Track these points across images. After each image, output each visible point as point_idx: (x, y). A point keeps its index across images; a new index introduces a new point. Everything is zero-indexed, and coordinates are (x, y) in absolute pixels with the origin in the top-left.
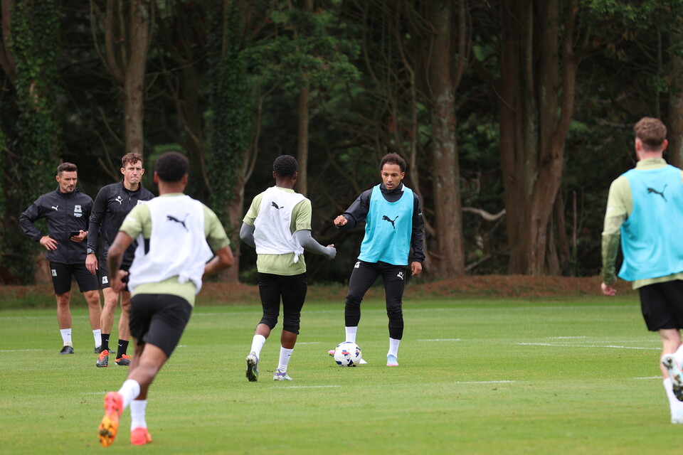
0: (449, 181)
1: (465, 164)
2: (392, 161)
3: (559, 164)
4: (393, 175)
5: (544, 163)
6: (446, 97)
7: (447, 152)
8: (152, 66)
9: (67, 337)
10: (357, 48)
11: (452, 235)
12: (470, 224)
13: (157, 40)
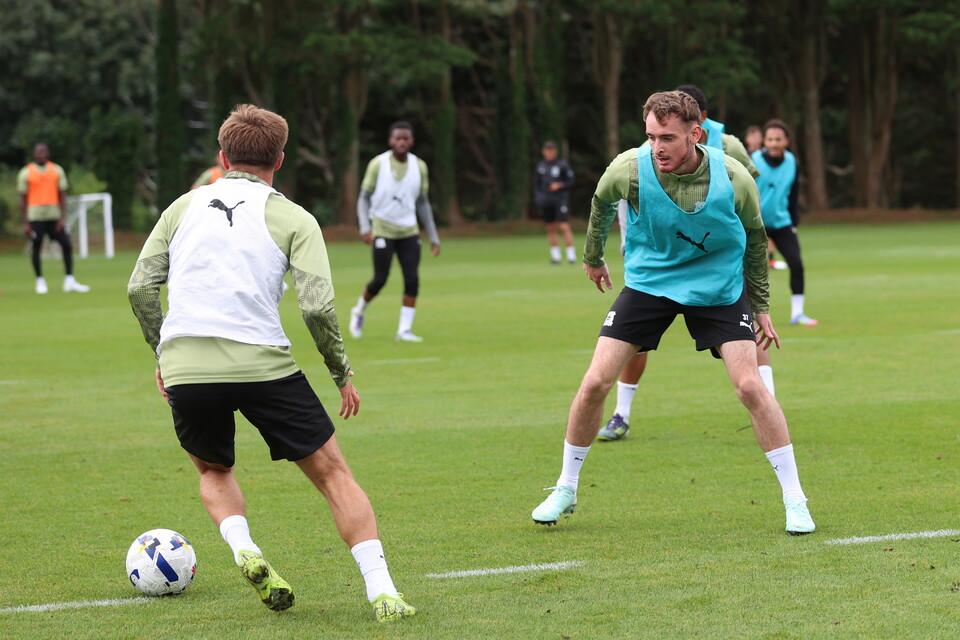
0: (816, 149)
1: (827, 139)
2: (776, 126)
3: (886, 137)
4: (778, 139)
5: (877, 136)
6: (813, 95)
7: (815, 129)
8: (623, 77)
9: (556, 254)
10: (758, 65)
11: (819, 185)
12: (831, 179)
13: (626, 61)
